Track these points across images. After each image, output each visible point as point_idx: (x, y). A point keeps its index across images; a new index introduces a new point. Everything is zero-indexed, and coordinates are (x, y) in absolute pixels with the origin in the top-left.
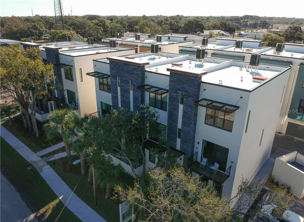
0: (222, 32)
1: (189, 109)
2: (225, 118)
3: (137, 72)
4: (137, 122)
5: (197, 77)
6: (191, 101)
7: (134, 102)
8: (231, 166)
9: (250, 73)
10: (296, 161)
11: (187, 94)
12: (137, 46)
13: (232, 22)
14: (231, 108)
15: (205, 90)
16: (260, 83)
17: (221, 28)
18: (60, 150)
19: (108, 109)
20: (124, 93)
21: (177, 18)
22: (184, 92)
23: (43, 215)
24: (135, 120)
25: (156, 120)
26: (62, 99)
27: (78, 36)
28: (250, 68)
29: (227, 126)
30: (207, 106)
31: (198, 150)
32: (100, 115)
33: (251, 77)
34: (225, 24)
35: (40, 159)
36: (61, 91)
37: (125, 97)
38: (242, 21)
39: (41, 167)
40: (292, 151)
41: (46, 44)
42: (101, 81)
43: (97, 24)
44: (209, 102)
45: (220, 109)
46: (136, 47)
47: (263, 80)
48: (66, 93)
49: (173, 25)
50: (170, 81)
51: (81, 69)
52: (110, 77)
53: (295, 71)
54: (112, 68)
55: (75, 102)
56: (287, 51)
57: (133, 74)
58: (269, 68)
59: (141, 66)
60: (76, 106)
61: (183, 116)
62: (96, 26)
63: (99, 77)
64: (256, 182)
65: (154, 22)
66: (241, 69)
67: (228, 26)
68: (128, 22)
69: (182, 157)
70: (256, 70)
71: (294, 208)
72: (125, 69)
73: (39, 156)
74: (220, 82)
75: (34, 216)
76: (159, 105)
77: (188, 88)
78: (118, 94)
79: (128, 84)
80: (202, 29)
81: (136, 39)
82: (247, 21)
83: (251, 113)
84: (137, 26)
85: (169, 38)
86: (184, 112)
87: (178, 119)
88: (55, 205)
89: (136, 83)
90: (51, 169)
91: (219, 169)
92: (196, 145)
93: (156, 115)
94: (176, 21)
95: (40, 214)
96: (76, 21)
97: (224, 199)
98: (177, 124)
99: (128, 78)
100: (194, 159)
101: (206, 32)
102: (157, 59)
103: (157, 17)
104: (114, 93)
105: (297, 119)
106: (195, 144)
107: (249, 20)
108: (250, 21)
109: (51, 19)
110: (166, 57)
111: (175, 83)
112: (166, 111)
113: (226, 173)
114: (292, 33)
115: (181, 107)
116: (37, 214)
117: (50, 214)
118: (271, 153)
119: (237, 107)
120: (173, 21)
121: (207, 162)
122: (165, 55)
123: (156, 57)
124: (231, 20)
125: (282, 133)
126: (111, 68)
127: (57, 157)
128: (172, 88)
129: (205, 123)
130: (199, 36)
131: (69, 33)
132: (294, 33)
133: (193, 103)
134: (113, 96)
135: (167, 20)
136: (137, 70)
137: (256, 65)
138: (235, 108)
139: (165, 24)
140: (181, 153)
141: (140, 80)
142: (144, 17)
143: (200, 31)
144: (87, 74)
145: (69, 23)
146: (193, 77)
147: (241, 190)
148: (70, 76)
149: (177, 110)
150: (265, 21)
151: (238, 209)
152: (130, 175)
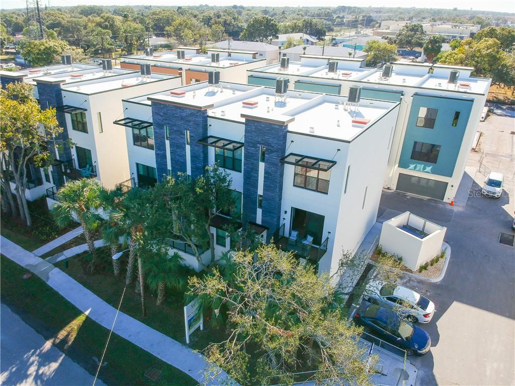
0: (307, 37)
1: (272, 169)
2: (319, 177)
3: (197, 119)
4: (202, 192)
5: (282, 126)
6: (275, 157)
7: (192, 161)
8: (328, 238)
9: (349, 113)
10: (408, 224)
11: (270, 148)
12: (181, 69)
13: (321, 19)
14: (328, 164)
15: (292, 141)
16: (362, 128)
17: (304, 30)
18: (72, 244)
19: (148, 174)
20: (177, 149)
21: (235, 10)
22: (266, 145)
23: (65, 341)
24: (200, 188)
25: (228, 185)
26: (67, 162)
27: (73, 50)
28: (349, 105)
29: (321, 187)
30: (296, 164)
31: (285, 222)
32: (135, 184)
33: (350, 119)
34: (311, 23)
35: (41, 260)
36: (66, 150)
37: (178, 155)
38: (335, 16)
39: (46, 273)
40: (404, 211)
41: (30, 71)
42: (137, 131)
43: (99, 25)
44: (299, 158)
45: (313, 167)
46: (179, 71)
47: (365, 123)
48: (74, 152)
49: (229, 24)
50: (245, 132)
51: (100, 113)
52: (152, 125)
53: (406, 104)
54: (156, 113)
55: (91, 165)
56: (398, 74)
57: (189, 121)
58: (372, 104)
59: (202, 110)
60: (92, 171)
61: (265, 178)
62: (100, 29)
63: (133, 127)
64: (359, 253)
65: (196, 19)
66: (336, 107)
67: (316, 27)
68: (153, 20)
69: (265, 233)
70: (357, 107)
71: (408, 284)
72: (177, 114)
73: (38, 256)
74: (312, 130)
75: (51, 344)
76: (229, 163)
77: (271, 140)
78: (165, 151)
79: (182, 136)
80: (276, 33)
81: (179, 57)
82: (343, 17)
83: (351, 168)
84: (171, 27)
85: (230, 55)
86: (266, 172)
87: (258, 183)
88: (81, 324)
89: (195, 135)
90: (63, 272)
91: (313, 243)
92: (283, 215)
93: (228, 179)
94: (233, 18)
95: (59, 341)
96: (61, 19)
97: (323, 276)
98: (257, 189)
99: (182, 127)
100: (281, 233)
101: (282, 38)
102: (219, 93)
103: (201, 9)
104: (159, 150)
105: (409, 168)
106: (281, 214)
107: (345, 14)
108: (348, 16)
109: (15, 16)
110: (231, 89)
111: (253, 133)
112: (241, 172)
113: (322, 247)
114: (409, 36)
115: (262, 166)
116: (54, 341)
117: (76, 338)
118: (377, 217)
119: (334, 163)
120: (229, 18)
121: (298, 236)
122: (229, 86)
123: (216, 89)
124: (319, 15)
125: (392, 188)
126: (154, 114)
127: (69, 253)
128: (249, 141)
129: (294, 185)
130: (270, 44)
131: (57, 44)
132: (412, 36)
133: (279, 161)
134: (158, 154)
135: (219, 17)
136: (197, 116)
137: (356, 100)
138: (331, 164)
139: (216, 23)
140: (263, 227)
141: (201, 130)
142: (180, 11)
143: (273, 35)
144: (114, 123)
145: (47, 22)
146: (277, 125)
147: (342, 264)
148: (81, 126)
149: (257, 171)
150: (370, 17)
151: (339, 288)
152: (190, 268)
